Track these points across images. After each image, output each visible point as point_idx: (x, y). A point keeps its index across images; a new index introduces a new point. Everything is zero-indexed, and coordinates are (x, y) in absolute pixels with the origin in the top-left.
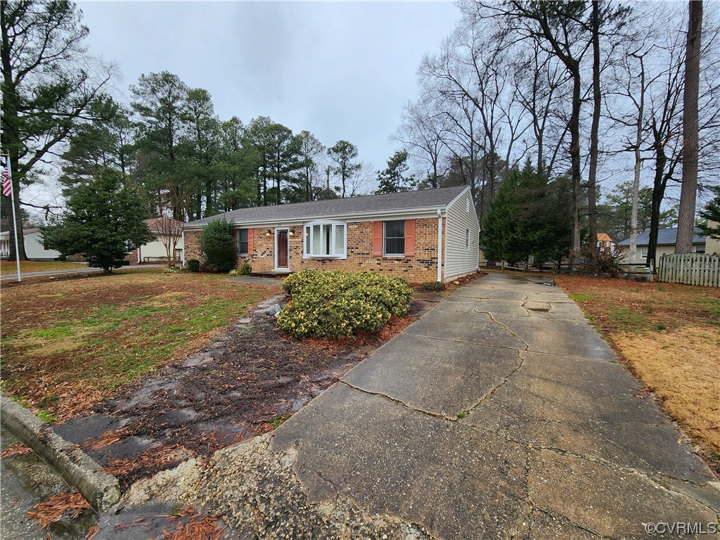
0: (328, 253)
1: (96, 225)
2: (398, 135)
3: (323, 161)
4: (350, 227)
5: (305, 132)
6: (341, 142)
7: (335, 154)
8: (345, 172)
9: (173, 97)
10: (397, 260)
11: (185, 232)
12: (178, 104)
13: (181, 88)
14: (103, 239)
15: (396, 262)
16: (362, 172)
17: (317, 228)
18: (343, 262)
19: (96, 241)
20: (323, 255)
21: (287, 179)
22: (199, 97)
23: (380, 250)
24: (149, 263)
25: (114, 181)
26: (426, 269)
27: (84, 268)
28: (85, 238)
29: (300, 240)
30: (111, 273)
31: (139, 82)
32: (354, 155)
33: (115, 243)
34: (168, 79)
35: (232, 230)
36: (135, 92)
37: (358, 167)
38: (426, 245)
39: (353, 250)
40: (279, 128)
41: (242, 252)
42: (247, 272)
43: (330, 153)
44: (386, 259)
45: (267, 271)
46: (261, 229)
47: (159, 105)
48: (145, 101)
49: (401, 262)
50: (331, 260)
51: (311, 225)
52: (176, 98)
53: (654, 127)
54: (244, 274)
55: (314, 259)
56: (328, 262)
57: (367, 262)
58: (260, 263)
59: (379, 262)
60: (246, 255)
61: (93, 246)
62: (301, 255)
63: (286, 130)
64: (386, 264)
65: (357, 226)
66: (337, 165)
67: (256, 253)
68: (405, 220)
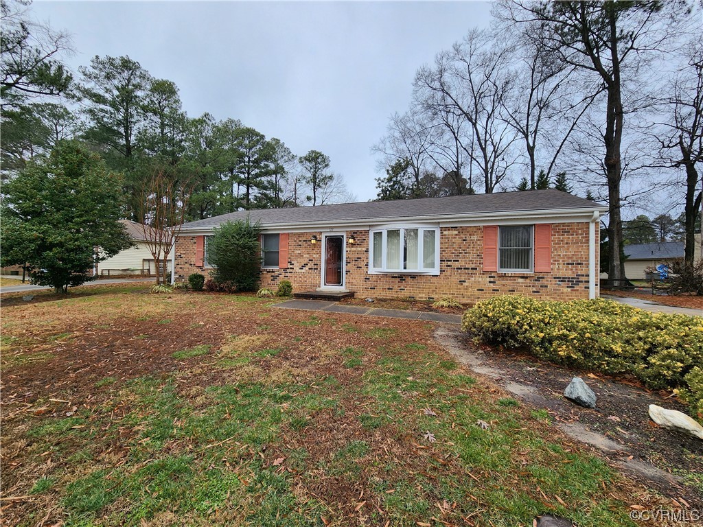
0: (405, 268)
1: (49, 223)
2: (381, 146)
4: (445, 233)
5: (274, 139)
6: (313, 152)
7: (307, 163)
8: (316, 182)
9: (134, 85)
10: (522, 277)
11: (176, 238)
12: (139, 93)
13: (143, 77)
14: (60, 245)
15: (520, 280)
16: (335, 183)
17: (393, 234)
18: (434, 280)
19: (51, 246)
21: (257, 185)
22: (165, 89)
23: (493, 263)
24: (109, 277)
25: (80, 164)
26: (569, 290)
27: (28, 287)
28: (30, 241)
29: (364, 249)
30: (65, 295)
31: (92, 64)
32: (327, 166)
33: (79, 249)
34: (127, 65)
35: (256, 234)
36: (85, 75)
37: (331, 177)
38: (569, 258)
39: (449, 263)
40: (250, 132)
41: (267, 264)
42: (285, 291)
43: (302, 162)
44: (505, 275)
45: (310, 290)
46: (300, 235)
47: (116, 93)
48: (98, 87)
49: (528, 281)
50: (413, 276)
51: (384, 230)
52: (138, 87)
54: (284, 295)
55: (385, 275)
56: (409, 280)
57: (473, 279)
58: (298, 279)
59: (492, 280)
60: (275, 268)
61: (45, 254)
62: (365, 270)
63: (257, 134)
64: (503, 282)
65: (456, 232)
66: (309, 175)
67: (292, 266)
68: (532, 225)
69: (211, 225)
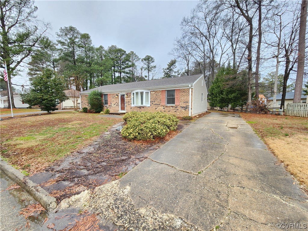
0: (142, 104)
1: (44, 93)
2: (172, 52)
3: (140, 64)
4: (151, 93)
5: (132, 52)
6: (147, 56)
7: (145, 61)
8: (149, 69)
9: (75, 37)
10: (172, 107)
11: (81, 96)
12: (77, 40)
13: (78, 33)
14: (47, 99)
15: (171, 108)
16: (157, 69)
17: (137, 93)
18: (149, 108)
19: (44, 100)
20: (140, 105)
21: (124, 72)
22: (86, 37)
23: (165, 102)
24: (66, 109)
25: (51, 74)
26: (184, 111)
27: (39, 111)
28: (39, 98)
29: (130, 99)
30: (50, 113)
31: (60, 31)
32: (153, 62)
33: (52, 100)
34: (72, 29)
35: (101, 95)
36: (58, 35)
37: (155, 67)
38: (184, 100)
39: (153, 103)
40: (120, 50)
41: (105, 104)
42: (108, 112)
43: (142, 61)
44: (167, 106)
45: (116, 112)
46: (113, 94)
47: (69, 41)
48: (63, 39)
49: (173, 108)
51: (135, 92)
52: (76, 37)
53: (285, 47)
54: (106, 113)
55: (136, 107)
56: (142, 108)
57: (159, 108)
58: (113, 109)
59: (164, 108)
60: (107, 105)
61: (43, 102)
62: (131, 105)
63: (123, 51)
64: (167, 108)
65: (154, 93)
66: (146, 66)
67: (111, 105)
68: (175, 90)
69: (89, 92)
